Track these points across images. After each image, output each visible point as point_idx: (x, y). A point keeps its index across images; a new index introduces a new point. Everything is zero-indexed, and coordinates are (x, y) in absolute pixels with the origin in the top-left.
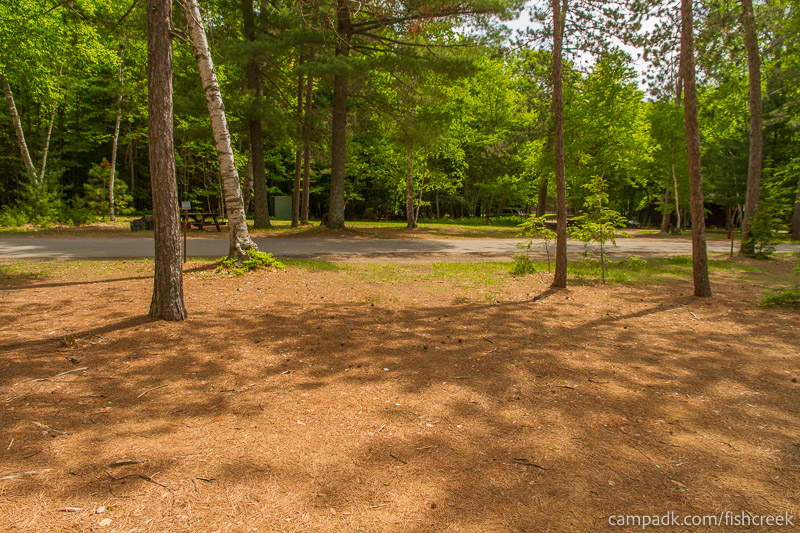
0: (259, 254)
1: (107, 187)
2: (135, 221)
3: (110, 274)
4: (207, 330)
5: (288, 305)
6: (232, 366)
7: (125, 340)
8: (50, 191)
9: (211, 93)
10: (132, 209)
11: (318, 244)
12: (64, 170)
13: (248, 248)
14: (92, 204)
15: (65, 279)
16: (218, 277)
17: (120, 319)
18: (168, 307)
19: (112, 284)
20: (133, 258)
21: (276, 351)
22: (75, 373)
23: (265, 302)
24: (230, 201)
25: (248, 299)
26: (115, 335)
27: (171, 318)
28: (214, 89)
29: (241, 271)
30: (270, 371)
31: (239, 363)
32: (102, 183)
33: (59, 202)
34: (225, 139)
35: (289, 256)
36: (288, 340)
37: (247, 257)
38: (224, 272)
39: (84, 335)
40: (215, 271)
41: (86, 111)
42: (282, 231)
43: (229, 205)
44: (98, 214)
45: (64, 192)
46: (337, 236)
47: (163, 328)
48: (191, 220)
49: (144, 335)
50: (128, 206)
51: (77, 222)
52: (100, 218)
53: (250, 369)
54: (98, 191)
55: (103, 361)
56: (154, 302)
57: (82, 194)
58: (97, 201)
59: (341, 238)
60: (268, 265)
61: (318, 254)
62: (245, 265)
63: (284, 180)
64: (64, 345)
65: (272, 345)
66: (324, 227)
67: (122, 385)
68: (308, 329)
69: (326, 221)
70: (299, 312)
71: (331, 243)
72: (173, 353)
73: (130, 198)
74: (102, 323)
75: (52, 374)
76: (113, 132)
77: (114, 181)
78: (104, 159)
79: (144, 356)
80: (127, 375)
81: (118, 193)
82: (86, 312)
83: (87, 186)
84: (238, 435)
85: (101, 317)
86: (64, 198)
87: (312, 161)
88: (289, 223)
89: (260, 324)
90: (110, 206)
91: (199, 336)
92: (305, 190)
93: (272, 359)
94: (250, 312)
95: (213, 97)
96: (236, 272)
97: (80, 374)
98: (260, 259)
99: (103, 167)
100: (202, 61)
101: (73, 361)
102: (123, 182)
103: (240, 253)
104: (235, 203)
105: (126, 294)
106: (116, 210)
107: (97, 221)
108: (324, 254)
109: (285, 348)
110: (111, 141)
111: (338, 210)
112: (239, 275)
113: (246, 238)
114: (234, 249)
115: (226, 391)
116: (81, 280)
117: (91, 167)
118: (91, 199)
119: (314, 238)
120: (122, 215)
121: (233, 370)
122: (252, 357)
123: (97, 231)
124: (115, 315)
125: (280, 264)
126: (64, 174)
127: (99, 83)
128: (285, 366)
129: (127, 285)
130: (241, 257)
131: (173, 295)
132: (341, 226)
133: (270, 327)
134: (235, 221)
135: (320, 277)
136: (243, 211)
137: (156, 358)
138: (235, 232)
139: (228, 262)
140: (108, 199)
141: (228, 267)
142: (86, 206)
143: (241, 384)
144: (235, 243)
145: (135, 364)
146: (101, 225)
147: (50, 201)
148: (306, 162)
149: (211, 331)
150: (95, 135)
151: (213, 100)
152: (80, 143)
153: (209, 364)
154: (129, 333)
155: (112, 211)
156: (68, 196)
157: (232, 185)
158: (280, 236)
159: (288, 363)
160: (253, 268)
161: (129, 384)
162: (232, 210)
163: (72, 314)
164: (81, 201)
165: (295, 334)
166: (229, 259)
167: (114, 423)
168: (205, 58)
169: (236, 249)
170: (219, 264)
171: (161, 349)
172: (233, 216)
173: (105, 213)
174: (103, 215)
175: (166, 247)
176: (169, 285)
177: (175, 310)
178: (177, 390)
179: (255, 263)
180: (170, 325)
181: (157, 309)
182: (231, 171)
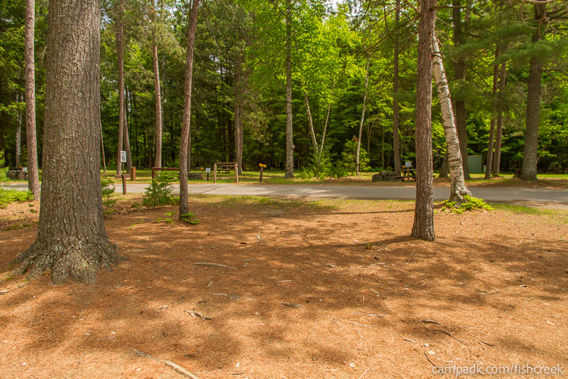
0: (473, 199)
1: (356, 154)
2: (375, 175)
3: (371, 208)
4: (452, 249)
5: (505, 238)
6: (478, 275)
7: (400, 249)
8: (325, 157)
9: (441, 87)
10: (370, 167)
11: (514, 192)
12: (333, 144)
13: (464, 194)
14: (346, 164)
15: (348, 210)
16: (442, 214)
17: (392, 237)
18: (424, 231)
19: (376, 215)
20: (382, 199)
21: (509, 269)
22: (380, 265)
23: (486, 234)
24: (452, 161)
25: (471, 231)
26: (394, 246)
27: (426, 239)
28: (443, 84)
29: (460, 210)
30: (509, 283)
31: (483, 274)
32: (353, 152)
33: (330, 164)
34: (450, 117)
35: (492, 202)
36: (516, 264)
37: (464, 201)
38: (447, 211)
39: (376, 244)
40: (440, 210)
41: (344, 108)
42: (480, 182)
43: (451, 164)
44: (350, 171)
45: (332, 158)
46: (530, 186)
47: (422, 245)
48: (411, 174)
49: (412, 248)
50: (367, 166)
51: (339, 176)
52: (350, 173)
53: (492, 279)
54: (350, 156)
55: (392, 261)
56: (414, 227)
57: (341, 159)
58: (350, 163)
59: (534, 188)
60: (480, 207)
61: (518, 201)
62: (463, 206)
63: (476, 143)
64: (367, 248)
65: (505, 265)
66: (517, 179)
67: (409, 276)
68: (531, 257)
69: (519, 173)
70: (517, 244)
71: (526, 192)
72: (433, 261)
73: (368, 160)
74: (383, 238)
75: (368, 264)
76: (360, 119)
77: (360, 151)
78: (354, 136)
79: (417, 261)
80: (410, 271)
81: (361, 157)
82: (370, 231)
83: (344, 154)
84: (500, 321)
85: (380, 235)
86: (332, 162)
87: (503, 127)
88: (483, 176)
89: (489, 249)
90: (356, 165)
91: (448, 252)
92: (497, 150)
93: (508, 275)
94: (477, 240)
95: (443, 90)
96: (457, 212)
97: (382, 266)
98: (474, 203)
99: (354, 141)
100: (436, 66)
101: (375, 258)
102: (365, 150)
103: (459, 197)
104: (456, 162)
105: (387, 221)
106: (360, 168)
107: (349, 175)
108: (522, 200)
109: (516, 268)
110: (359, 124)
111: (530, 166)
112: (458, 213)
113: (463, 187)
114: (453, 195)
115: (479, 291)
116: (357, 211)
117: (346, 142)
118: (346, 162)
119: (510, 188)
120: (363, 171)
121: (480, 278)
122: (490, 272)
123: (350, 181)
124: (387, 234)
125: (489, 207)
126: (333, 147)
127: (353, 90)
128: (519, 281)
129: (386, 216)
130: (459, 200)
131: (428, 224)
132: (534, 178)
133: (497, 251)
134: (456, 175)
135: (524, 219)
136: (461, 167)
137: (425, 263)
138: (455, 183)
139: (450, 204)
140: (355, 162)
141: (450, 208)
142: (343, 166)
143: (489, 289)
144: (455, 190)
145: (412, 265)
146: (352, 178)
147: (325, 164)
148: (499, 128)
149: (455, 250)
150: (349, 122)
151: (443, 92)
152: (340, 128)
153: (461, 271)
154: (402, 245)
155: (358, 169)
156: (334, 160)
157: (454, 149)
158: (479, 186)
159: (522, 280)
160: (469, 209)
161: (413, 276)
162: (453, 167)
163: (361, 231)
164: (341, 163)
165: (519, 259)
166: (450, 201)
167: (414, 298)
168: (438, 64)
169: (456, 195)
170: (444, 204)
171: (425, 258)
172: (454, 171)
173: (354, 170)
174: (352, 171)
175: (424, 192)
176: (425, 217)
177: (429, 234)
178: (444, 284)
179: (470, 205)
180: (427, 243)
181: (417, 232)
182: (454, 139)
